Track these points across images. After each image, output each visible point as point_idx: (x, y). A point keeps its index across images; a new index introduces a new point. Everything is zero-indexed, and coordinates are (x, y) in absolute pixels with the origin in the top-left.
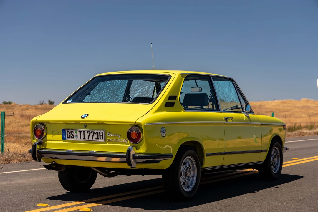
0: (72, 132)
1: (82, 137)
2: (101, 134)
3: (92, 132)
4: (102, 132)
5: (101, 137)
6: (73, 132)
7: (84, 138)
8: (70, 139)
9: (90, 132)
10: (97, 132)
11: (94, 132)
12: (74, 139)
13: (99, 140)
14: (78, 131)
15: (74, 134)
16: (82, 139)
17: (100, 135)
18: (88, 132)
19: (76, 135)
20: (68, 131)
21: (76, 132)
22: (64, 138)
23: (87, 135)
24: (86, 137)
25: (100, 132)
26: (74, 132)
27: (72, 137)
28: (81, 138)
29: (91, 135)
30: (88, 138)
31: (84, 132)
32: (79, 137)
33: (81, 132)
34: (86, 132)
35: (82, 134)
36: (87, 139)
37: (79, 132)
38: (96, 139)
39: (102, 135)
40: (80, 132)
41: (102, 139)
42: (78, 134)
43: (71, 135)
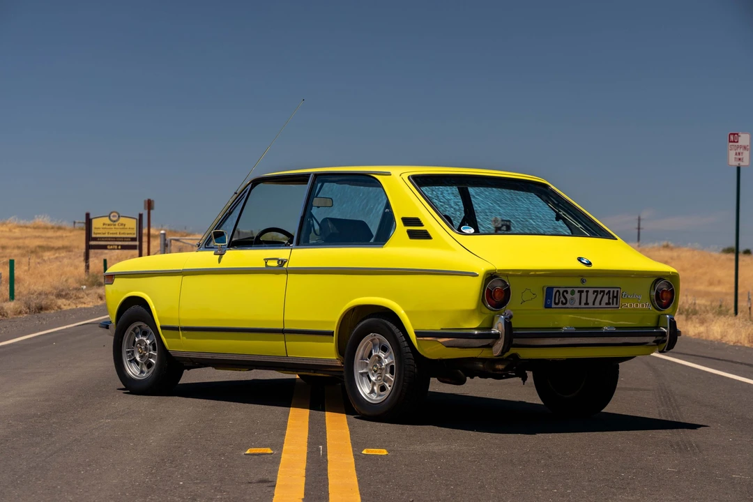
0: (565, 293)
1: (584, 301)
2: (615, 295)
3: (601, 291)
4: (618, 291)
5: (615, 299)
6: (567, 293)
7: (587, 303)
8: (560, 305)
9: (597, 292)
10: (609, 292)
11: (604, 292)
12: (568, 305)
13: (611, 306)
14: (576, 292)
15: (568, 296)
16: (583, 305)
17: (614, 297)
18: (594, 292)
19: (572, 299)
20: (558, 291)
21: (573, 293)
22: (547, 306)
23: (591, 297)
24: (590, 301)
25: (614, 291)
26: (569, 292)
27: (564, 301)
28: (580, 304)
29: (600, 296)
30: (594, 304)
31: (587, 292)
32: (578, 301)
33: (583, 291)
34: (591, 291)
35: (584, 295)
36: (591, 305)
37: (579, 291)
38: (607, 304)
39: (617, 297)
40: (581, 292)
41: (617, 304)
42: (577, 295)
43: (562, 299)
